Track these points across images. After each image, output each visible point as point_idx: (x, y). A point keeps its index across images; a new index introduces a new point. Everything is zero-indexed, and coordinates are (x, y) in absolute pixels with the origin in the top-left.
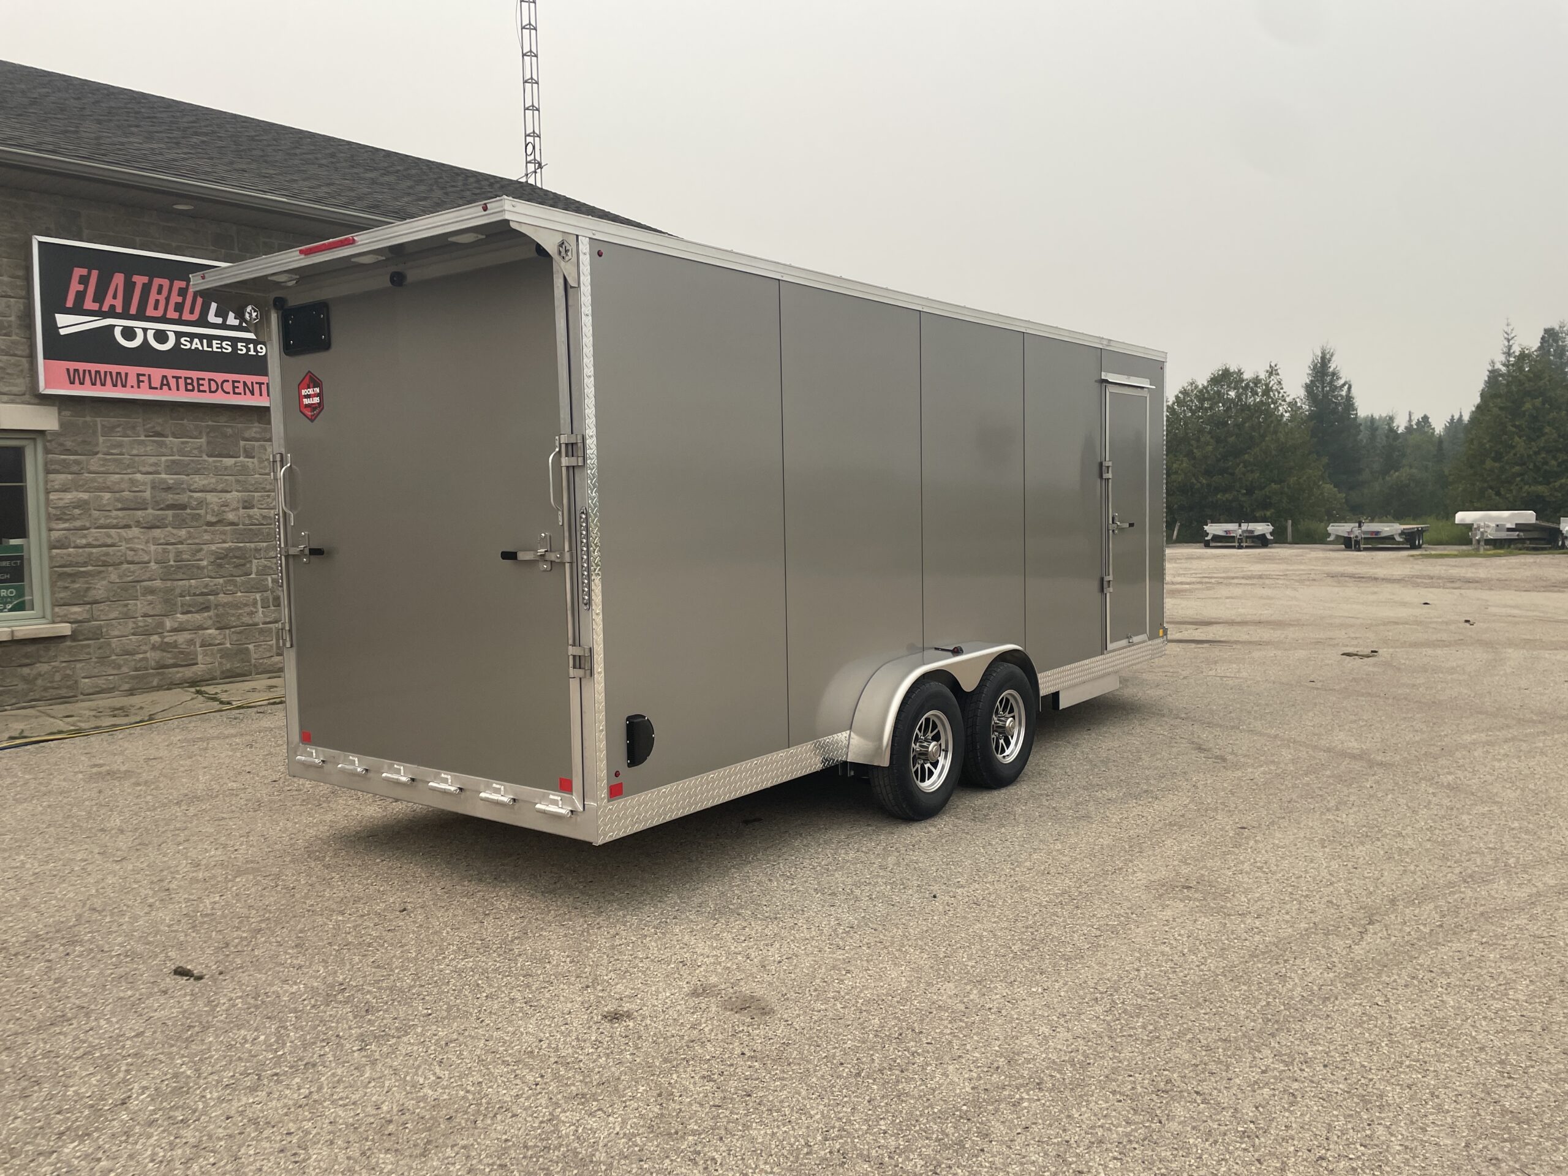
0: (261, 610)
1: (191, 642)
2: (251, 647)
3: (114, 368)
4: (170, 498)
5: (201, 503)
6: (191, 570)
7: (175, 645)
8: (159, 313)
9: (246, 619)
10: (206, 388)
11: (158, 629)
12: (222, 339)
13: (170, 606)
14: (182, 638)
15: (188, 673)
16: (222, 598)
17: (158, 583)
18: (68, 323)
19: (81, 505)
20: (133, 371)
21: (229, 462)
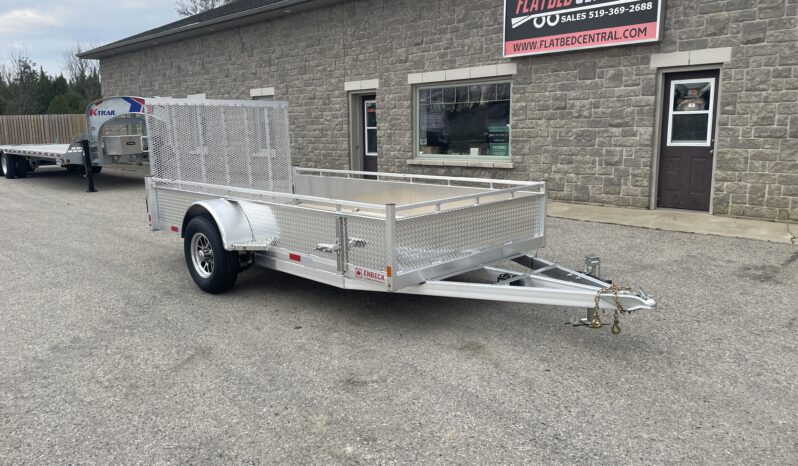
0: (598, 167)
1: (561, 179)
2: (590, 186)
3: (531, 40)
4: (558, 104)
5: (573, 106)
6: (566, 142)
7: (553, 179)
8: (552, 7)
9: (588, 171)
10: (570, 43)
11: (548, 170)
12: (581, 12)
13: (555, 159)
14: (558, 176)
15: (560, 194)
16: (579, 158)
17: (550, 148)
18: (517, 22)
19: (522, 108)
20: (539, 40)
21: (588, 82)
